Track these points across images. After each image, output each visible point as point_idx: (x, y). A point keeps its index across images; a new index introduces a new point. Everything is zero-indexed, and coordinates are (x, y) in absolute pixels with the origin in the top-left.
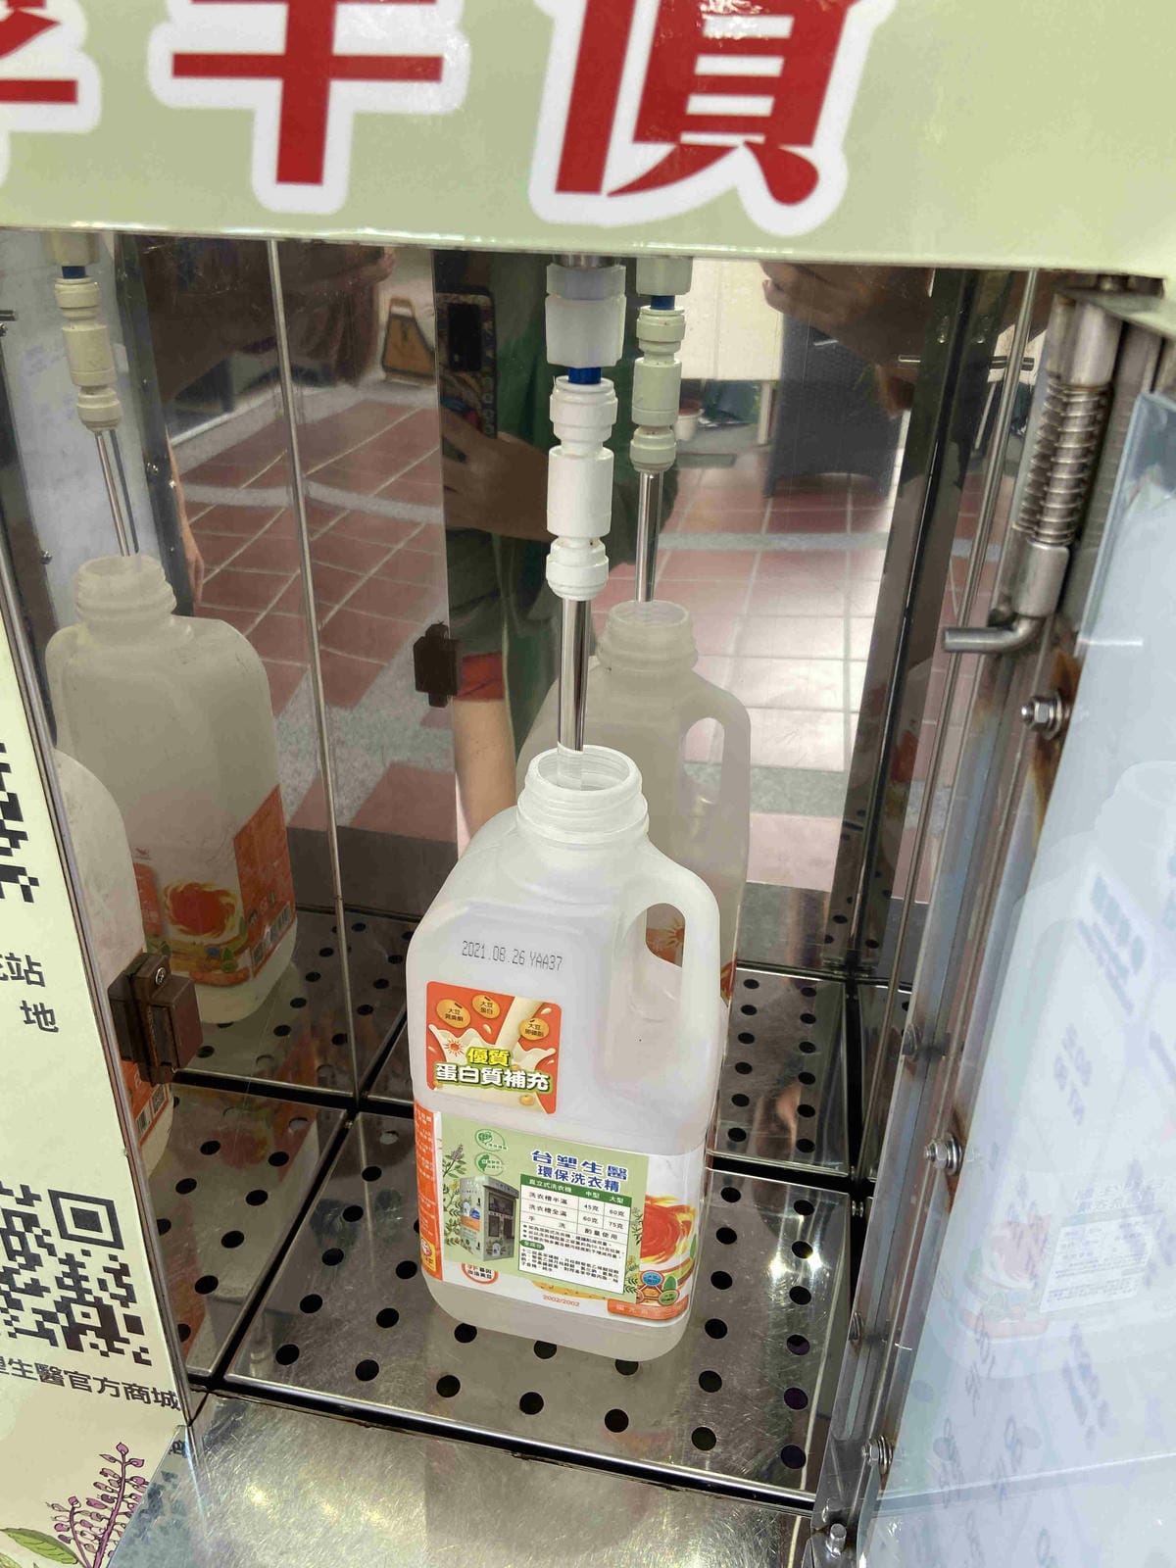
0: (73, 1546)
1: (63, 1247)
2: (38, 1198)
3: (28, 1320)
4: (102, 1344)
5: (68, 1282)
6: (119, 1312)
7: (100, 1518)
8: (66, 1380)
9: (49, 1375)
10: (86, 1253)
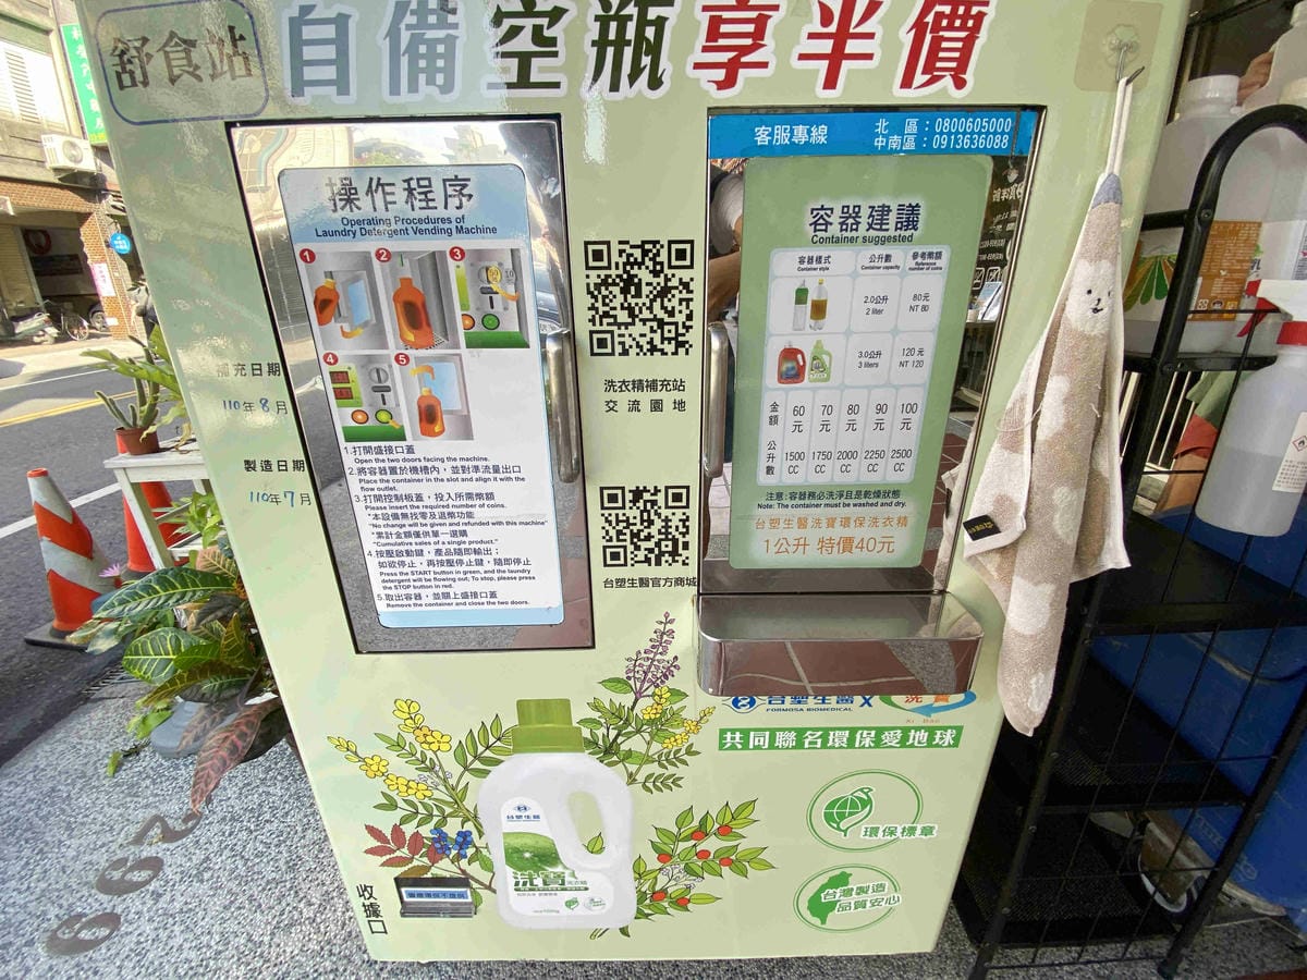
0: (632, 682)
1: (665, 512)
2: (660, 491)
3: (641, 555)
4: (670, 559)
5: (663, 530)
6: (681, 540)
7: (648, 659)
8: (651, 582)
9: (643, 582)
10: (674, 514)
